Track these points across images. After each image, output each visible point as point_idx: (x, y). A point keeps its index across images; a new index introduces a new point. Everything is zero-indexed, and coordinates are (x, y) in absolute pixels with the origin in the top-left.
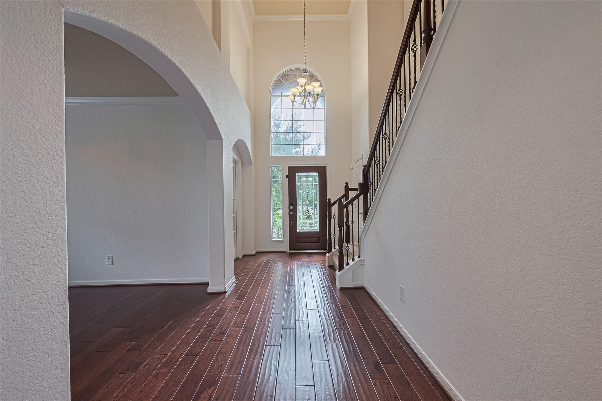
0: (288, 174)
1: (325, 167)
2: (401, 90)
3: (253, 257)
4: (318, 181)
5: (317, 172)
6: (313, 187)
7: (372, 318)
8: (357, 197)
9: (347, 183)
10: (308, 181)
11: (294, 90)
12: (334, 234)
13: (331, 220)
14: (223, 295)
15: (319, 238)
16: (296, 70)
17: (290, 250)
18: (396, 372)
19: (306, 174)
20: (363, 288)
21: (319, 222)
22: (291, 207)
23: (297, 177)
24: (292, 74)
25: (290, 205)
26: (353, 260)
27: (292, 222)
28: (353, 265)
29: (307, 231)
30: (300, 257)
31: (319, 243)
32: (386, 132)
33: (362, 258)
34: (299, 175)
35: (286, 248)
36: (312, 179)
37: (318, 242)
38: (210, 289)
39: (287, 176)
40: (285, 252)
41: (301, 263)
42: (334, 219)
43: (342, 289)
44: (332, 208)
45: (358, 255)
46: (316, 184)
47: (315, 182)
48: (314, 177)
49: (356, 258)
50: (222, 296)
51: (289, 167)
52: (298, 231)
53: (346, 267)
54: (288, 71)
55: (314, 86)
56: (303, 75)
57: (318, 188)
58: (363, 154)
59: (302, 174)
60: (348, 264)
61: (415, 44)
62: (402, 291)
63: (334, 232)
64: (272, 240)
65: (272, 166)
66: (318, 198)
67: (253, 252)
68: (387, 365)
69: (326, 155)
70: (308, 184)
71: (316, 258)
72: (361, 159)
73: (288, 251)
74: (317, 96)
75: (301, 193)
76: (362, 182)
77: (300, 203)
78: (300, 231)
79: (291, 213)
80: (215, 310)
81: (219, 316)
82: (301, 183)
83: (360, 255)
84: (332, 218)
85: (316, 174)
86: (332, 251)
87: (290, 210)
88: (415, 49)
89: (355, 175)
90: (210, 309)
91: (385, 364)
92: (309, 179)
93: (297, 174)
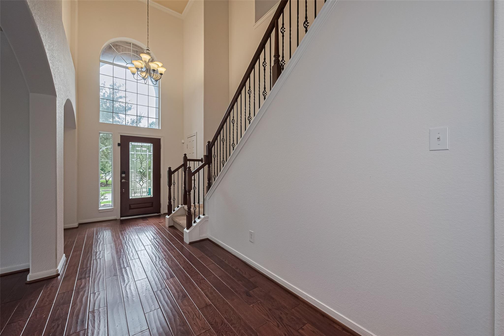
0: (120, 142)
1: (160, 139)
2: (250, 91)
3: (75, 230)
4: (152, 151)
5: (152, 143)
6: (148, 156)
7: (226, 260)
8: (202, 167)
9: (185, 155)
10: (143, 151)
11: (138, 63)
12: (174, 198)
13: (171, 186)
14: (56, 279)
15: (152, 203)
16: (131, 44)
17: (121, 217)
18: (261, 293)
19: (140, 144)
20: (208, 239)
21: (152, 188)
22: (124, 175)
23: (130, 147)
24: (123, 46)
25: (122, 172)
26: (199, 218)
27: (124, 190)
28: (200, 222)
29: (141, 197)
30: (135, 222)
31: (152, 208)
32: (233, 118)
33: (206, 215)
34: (132, 144)
35: (117, 215)
36: (146, 149)
37: (152, 206)
38: (30, 278)
39: (119, 145)
40: (116, 220)
41: (140, 228)
42: (174, 185)
43: (191, 243)
44: (173, 175)
45: (203, 213)
46: (150, 153)
47: (150, 152)
48: (148, 148)
49: (202, 216)
50: (54, 282)
51: (121, 136)
52: (131, 198)
53: (194, 225)
54: (121, 42)
55: (159, 66)
56: (146, 52)
57: (152, 157)
58: (197, 132)
59: (136, 144)
60: (195, 222)
61: (265, 62)
62: (251, 234)
63: (174, 197)
64: (100, 209)
65: (100, 133)
66: (152, 167)
67: (76, 224)
68: (253, 291)
69: (160, 129)
70: (142, 153)
71: (152, 221)
72: (195, 135)
73: (119, 219)
74: (160, 75)
75: (135, 161)
76: (206, 155)
77: (133, 171)
78: (132, 198)
79: (123, 180)
80: (53, 299)
81: (63, 304)
82: (135, 152)
83: (204, 213)
84: (172, 184)
85: (150, 145)
86: (172, 213)
87: (122, 178)
88: (265, 65)
89: (187, 148)
90: (44, 300)
91: (252, 290)
92: (143, 149)
93: (130, 143)
